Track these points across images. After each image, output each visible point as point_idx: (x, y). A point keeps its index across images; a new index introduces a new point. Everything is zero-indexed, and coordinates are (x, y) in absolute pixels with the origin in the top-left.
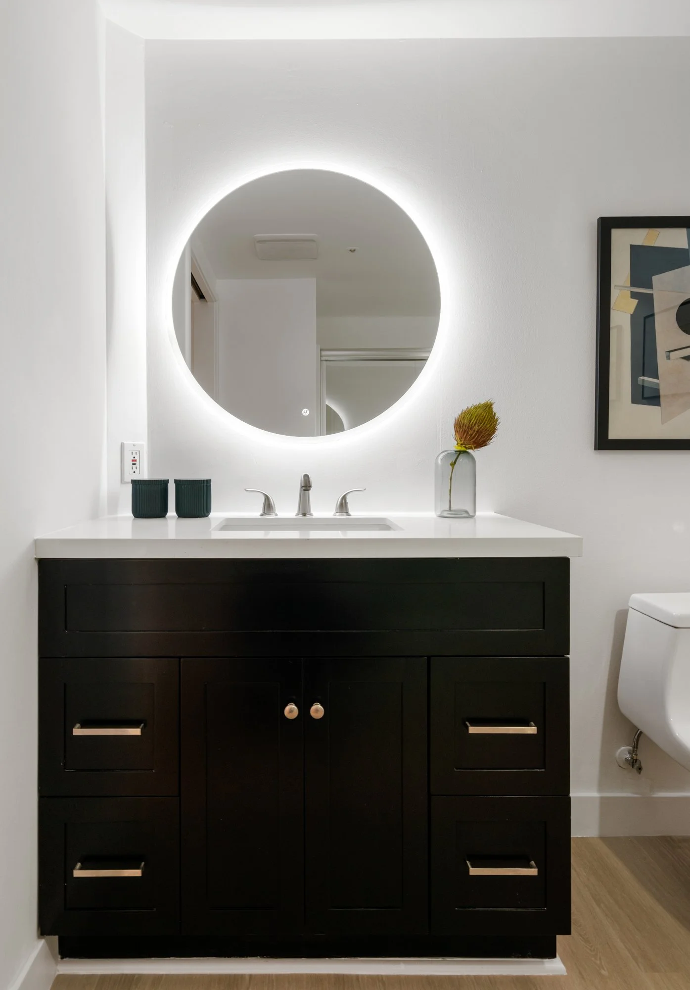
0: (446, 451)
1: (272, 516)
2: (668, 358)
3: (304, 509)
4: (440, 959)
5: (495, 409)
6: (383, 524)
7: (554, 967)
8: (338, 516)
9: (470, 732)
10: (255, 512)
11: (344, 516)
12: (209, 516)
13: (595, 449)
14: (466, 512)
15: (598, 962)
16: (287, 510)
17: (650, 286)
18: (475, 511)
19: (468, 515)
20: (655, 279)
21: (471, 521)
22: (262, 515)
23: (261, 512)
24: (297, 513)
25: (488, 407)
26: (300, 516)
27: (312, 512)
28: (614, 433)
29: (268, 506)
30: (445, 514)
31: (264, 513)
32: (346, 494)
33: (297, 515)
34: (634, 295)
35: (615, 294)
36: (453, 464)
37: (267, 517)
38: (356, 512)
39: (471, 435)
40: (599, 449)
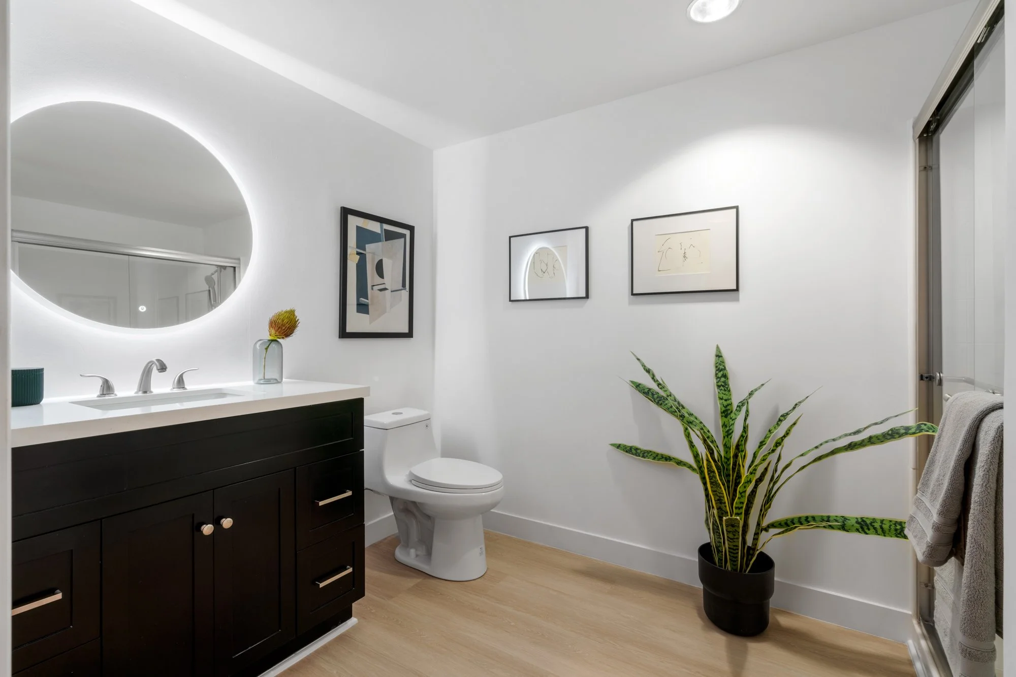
0: (260, 340)
1: (112, 397)
2: (372, 289)
3: (145, 387)
4: (293, 655)
5: (296, 314)
6: (220, 394)
7: (353, 621)
8: (176, 391)
9: (320, 505)
10: (93, 394)
11: (181, 391)
12: (41, 403)
13: (339, 337)
14: (276, 380)
15: (369, 609)
16: (126, 389)
17: (365, 250)
18: (282, 379)
19: (277, 381)
20: (367, 246)
21: (279, 385)
22: (98, 396)
23: (98, 393)
24: (136, 391)
25: (292, 313)
26: (140, 394)
27: (152, 389)
28: (349, 329)
29: (107, 387)
30: (262, 382)
31: (103, 394)
32: (183, 374)
33: (136, 393)
34: (358, 253)
35: (349, 251)
36: (266, 349)
37: (107, 397)
38: (190, 386)
39: (284, 330)
40: (342, 338)
